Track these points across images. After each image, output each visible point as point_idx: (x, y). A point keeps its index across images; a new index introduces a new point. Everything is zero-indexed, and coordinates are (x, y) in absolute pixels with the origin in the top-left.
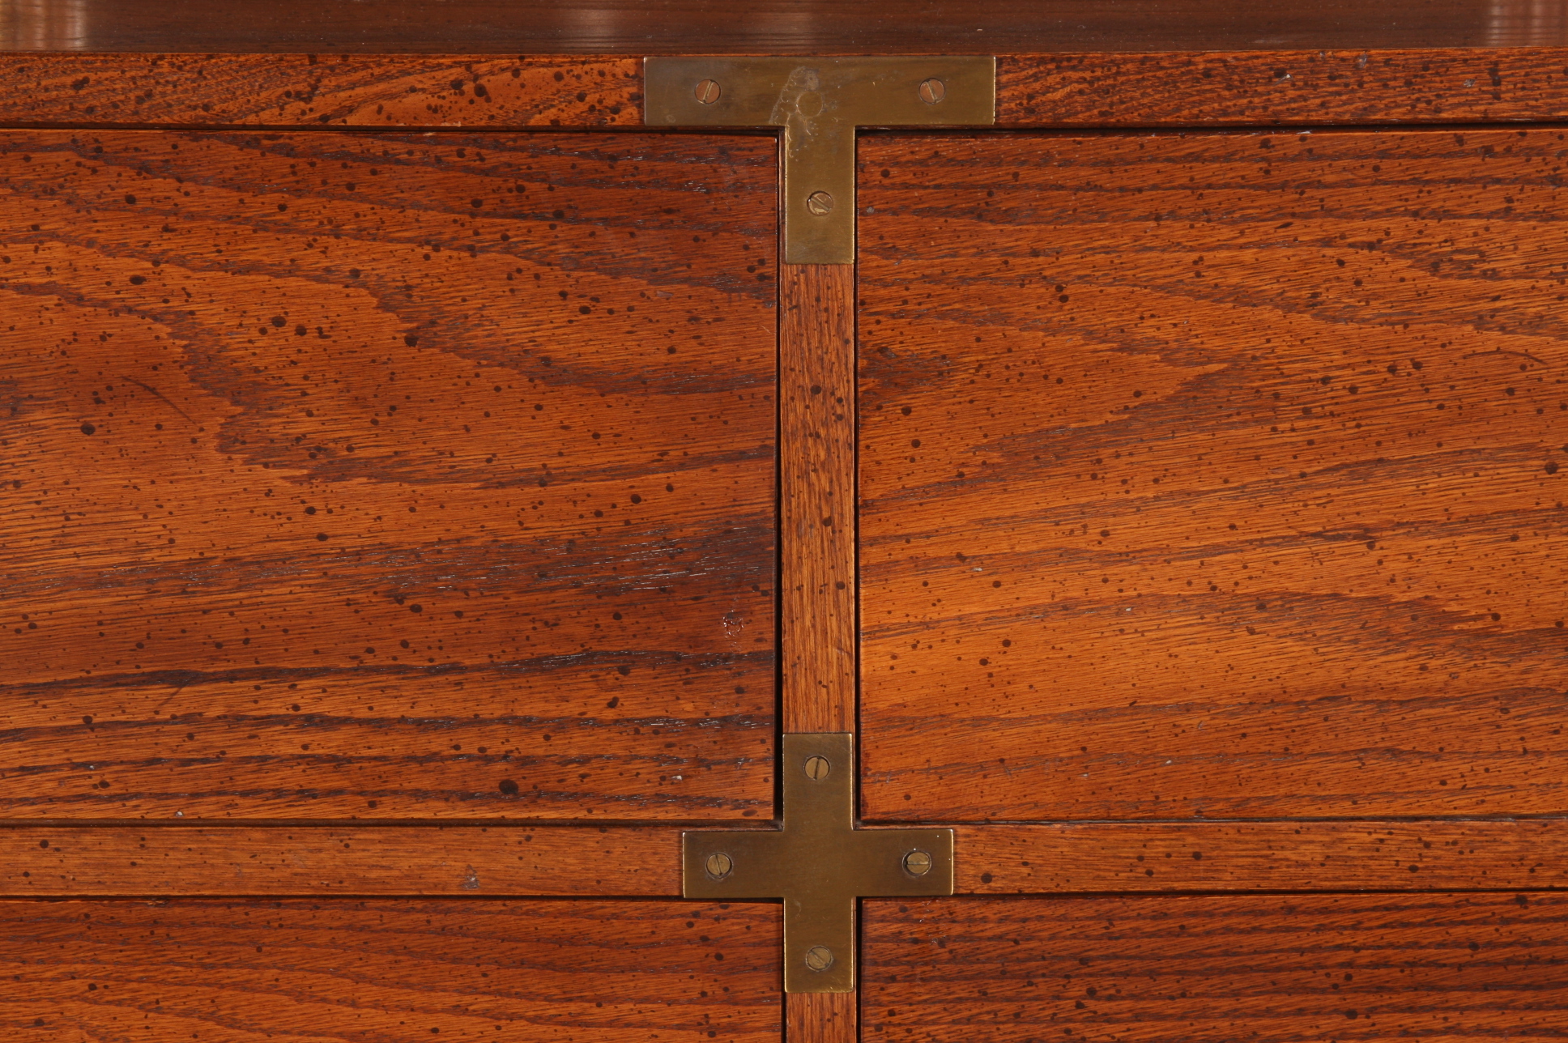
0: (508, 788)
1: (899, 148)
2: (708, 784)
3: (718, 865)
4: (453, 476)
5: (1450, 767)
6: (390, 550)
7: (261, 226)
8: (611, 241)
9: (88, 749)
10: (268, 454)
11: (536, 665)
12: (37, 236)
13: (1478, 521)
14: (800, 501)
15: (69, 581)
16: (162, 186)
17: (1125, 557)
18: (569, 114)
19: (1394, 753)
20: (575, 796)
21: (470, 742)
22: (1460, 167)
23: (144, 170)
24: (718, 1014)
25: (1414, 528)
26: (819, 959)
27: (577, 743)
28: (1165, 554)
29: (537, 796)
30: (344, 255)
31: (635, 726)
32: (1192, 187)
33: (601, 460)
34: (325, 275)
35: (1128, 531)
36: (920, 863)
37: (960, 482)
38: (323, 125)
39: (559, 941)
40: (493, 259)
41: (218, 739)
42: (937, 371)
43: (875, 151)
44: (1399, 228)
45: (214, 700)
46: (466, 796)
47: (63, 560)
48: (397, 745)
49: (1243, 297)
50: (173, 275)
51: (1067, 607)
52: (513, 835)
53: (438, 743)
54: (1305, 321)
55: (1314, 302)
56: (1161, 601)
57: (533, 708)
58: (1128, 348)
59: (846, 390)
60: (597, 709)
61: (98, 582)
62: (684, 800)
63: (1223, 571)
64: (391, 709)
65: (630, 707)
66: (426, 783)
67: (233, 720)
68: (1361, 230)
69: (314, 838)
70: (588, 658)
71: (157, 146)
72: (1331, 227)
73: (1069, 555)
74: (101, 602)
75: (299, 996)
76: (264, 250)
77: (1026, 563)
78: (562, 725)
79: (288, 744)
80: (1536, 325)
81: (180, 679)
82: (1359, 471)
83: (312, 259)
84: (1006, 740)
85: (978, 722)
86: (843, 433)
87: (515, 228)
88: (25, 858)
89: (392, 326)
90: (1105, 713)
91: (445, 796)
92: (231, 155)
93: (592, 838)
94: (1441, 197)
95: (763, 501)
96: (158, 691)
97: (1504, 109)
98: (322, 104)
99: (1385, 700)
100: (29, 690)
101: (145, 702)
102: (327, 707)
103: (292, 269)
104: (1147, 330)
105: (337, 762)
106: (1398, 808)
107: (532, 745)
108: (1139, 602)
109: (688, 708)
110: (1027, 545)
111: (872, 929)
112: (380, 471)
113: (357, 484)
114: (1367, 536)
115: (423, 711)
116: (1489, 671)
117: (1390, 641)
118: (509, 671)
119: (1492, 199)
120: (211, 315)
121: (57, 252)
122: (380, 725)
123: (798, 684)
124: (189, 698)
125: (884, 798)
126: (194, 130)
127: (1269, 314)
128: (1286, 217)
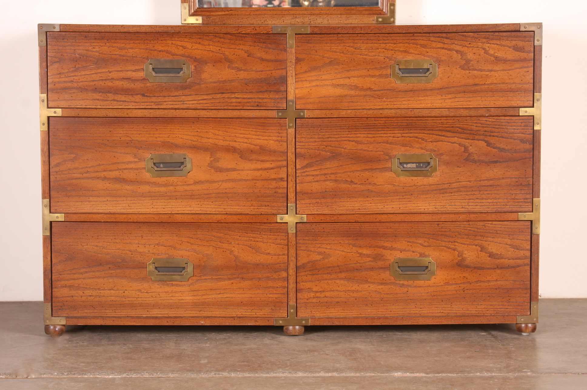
0: (258, 105)
1: (299, 36)
2: (279, 105)
3: (280, 114)
4: (252, 71)
5: (358, 103)
6: (245, 79)
7: (232, 44)
8: (269, 46)
9: (213, 101)
10: (233, 69)
11: (261, 92)
12: (209, 45)
13: (361, 76)
14: (289, 74)
15: (211, 82)
16: (222, 40)
17: (323, 80)
18: (265, 32)
19: (352, 102)
20: (265, 106)
21: (254, 100)
22: (358, 38)
23: (220, 38)
24: (280, 131)
25: (354, 77)
26: (291, 125)
27: (265, 100)
28: (328, 80)
29: (261, 106)
30: (241, 47)
31: (271, 99)
32: (330, 40)
33: (268, 69)
34: (239, 49)
35: (324, 77)
36: (302, 114)
37: (306, 72)
38: (239, 33)
39: (263, 123)
40: (257, 48)
41: (227, 100)
42: (303, 60)
43: (297, 36)
44: (352, 44)
45: (226, 96)
46: (253, 106)
47: (211, 80)
48: (246, 101)
49: (335, 52)
50: (223, 49)
51: (317, 86)
52: (258, 111)
53: (250, 100)
54: (342, 54)
55: (343, 52)
56: (327, 85)
57: (261, 96)
58: (323, 57)
59: (294, 62)
60: (267, 97)
61: (214, 82)
62: (277, 107)
63: (334, 82)
64: (245, 97)
65: (271, 96)
66: (249, 105)
67: (228, 98)
68: (347, 45)
69: (237, 111)
70: (266, 91)
71: (222, 35)
72: (344, 44)
73: (317, 80)
74: (215, 85)
75: (235, 129)
76: (233, 46)
77: (313, 81)
78: (263, 98)
79: (234, 100)
80: (366, 55)
81: (223, 93)
82: (348, 71)
83: (238, 48)
84: (311, 100)
85: (308, 98)
86: (293, 66)
87: (259, 44)
88: (206, 113)
89: (246, 55)
90: (321, 97)
91: (251, 106)
92: (229, 36)
93: (266, 111)
94: (356, 41)
95: (285, 74)
96: (220, 95)
97: (362, 32)
98: (239, 31)
99: (352, 96)
100: (207, 94)
101: (219, 96)
102: (238, 96)
103: (236, 49)
104: (325, 55)
105: (239, 102)
106: (353, 108)
107: (260, 101)
108: (325, 85)
109: (277, 97)
110: (313, 79)
111: (297, 122)
112: (244, 70)
113: (242, 72)
114: (349, 78)
115: (249, 97)
116: (362, 93)
117: (352, 89)
118: (258, 92)
119: (361, 42)
120: (227, 53)
121: (211, 47)
122: (244, 98)
123: (289, 94)
124: (224, 95)
125: (298, 107)
126: (226, 34)
127: (338, 54)
128: (340, 43)
